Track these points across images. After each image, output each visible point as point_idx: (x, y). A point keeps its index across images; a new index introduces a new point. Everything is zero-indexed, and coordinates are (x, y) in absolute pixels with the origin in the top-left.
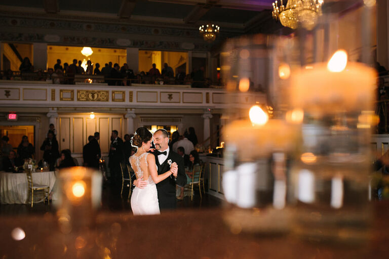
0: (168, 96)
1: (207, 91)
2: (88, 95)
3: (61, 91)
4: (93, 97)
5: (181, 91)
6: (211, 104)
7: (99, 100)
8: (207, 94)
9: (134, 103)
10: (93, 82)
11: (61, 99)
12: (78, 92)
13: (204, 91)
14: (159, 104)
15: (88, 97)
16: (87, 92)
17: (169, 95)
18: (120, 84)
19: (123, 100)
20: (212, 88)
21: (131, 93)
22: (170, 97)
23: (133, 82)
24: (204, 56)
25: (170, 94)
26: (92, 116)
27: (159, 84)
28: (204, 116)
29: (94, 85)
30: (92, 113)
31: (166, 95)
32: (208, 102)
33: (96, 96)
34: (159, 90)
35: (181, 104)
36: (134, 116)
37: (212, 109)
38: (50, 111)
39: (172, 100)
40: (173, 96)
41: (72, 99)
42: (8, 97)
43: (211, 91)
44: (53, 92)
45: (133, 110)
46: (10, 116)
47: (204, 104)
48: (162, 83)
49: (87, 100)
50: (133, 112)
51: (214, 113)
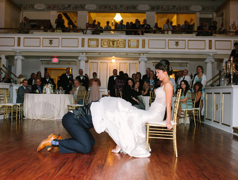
0: (175, 43)
1: (210, 39)
2: (110, 43)
3: (89, 39)
4: (113, 44)
5: (187, 39)
6: (213, 50)
7: (118, 47)
8: (210, 41)
9: (146, 49)
11: (89, 46)
12: (102, 40)
13: (207, 39)
14: (167, 50)
15: (110, 44)
16: (109, 40)
17: (176, 42)
19: (138, 47)
20: (215, 36)
21: (144, 41)
25: (177, 41)
26: (114, 60)
27: (168, 33)
28: (207, 61)
29: (115, 34)
30: (114, 57)
31: (174, 43)
32: (210, 48)
33: (115, 43)
34: (167, 39)
35: (187, 50)
36: (146, 60)
37: (215, 55)
38: (80, 55)
39: (178, 47)
40: (179, 44)
41: (98, 46)
43: (213, 39)
44: (83, 39)
45: (145, 54)
46: (53, 60)
47: (207, 50)
48: (170, 32)
49: (109, 47)
50: (145, 56)
51: (214, 58)
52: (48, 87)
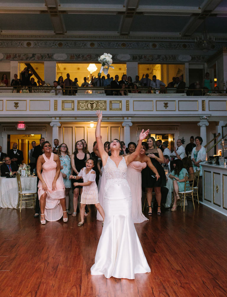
0: (164, 105)
1: (203, 99)
2: (87, 105)
3: (63, 102)
4: (92, 107)
5: (177, 99)
6: (207, 112)
7: (97, 109)
8: (203, 101)
9: (131, 112)
10: (92, 92)
11: (63, 109)
12: (78, 102)
13: (200, 99)
14: (155, 113)
15: (87, 106)
16: (86, 102)
17: (164, 103)
18: (118, 94)
19: (121, 109)
20: (209, 95)
21: (127, 102)
22: (166, 105)
23: (130, 92)
24: (201, 67)
25: (166, 102)
26: (92, 125)
27: (155, 93)
28: (200, 124)
29: (93, 95)
30: (92, 122)
31: (162, 104)
32: (203, 110)
33: (95, 105)
34: (154, 99)
35: (177, 113)
36: (131, 124)
37: (209, 117)
38: (53, 121)
39: (168, 109)
40: (168, 105)
41: (73, 109)
42: (16, 108)
43: (206, 99)
44: (56, 102)
45: (130, 118)
46: (19, 126)
47: (200, 112)
49: (87, 109)
50: (130, 121)
51: (210, 120)
52: (23, 168)
